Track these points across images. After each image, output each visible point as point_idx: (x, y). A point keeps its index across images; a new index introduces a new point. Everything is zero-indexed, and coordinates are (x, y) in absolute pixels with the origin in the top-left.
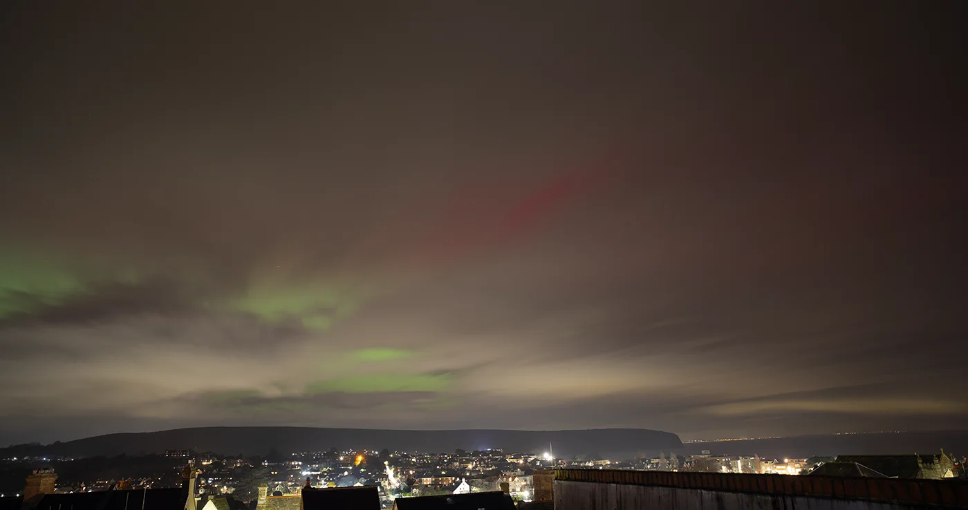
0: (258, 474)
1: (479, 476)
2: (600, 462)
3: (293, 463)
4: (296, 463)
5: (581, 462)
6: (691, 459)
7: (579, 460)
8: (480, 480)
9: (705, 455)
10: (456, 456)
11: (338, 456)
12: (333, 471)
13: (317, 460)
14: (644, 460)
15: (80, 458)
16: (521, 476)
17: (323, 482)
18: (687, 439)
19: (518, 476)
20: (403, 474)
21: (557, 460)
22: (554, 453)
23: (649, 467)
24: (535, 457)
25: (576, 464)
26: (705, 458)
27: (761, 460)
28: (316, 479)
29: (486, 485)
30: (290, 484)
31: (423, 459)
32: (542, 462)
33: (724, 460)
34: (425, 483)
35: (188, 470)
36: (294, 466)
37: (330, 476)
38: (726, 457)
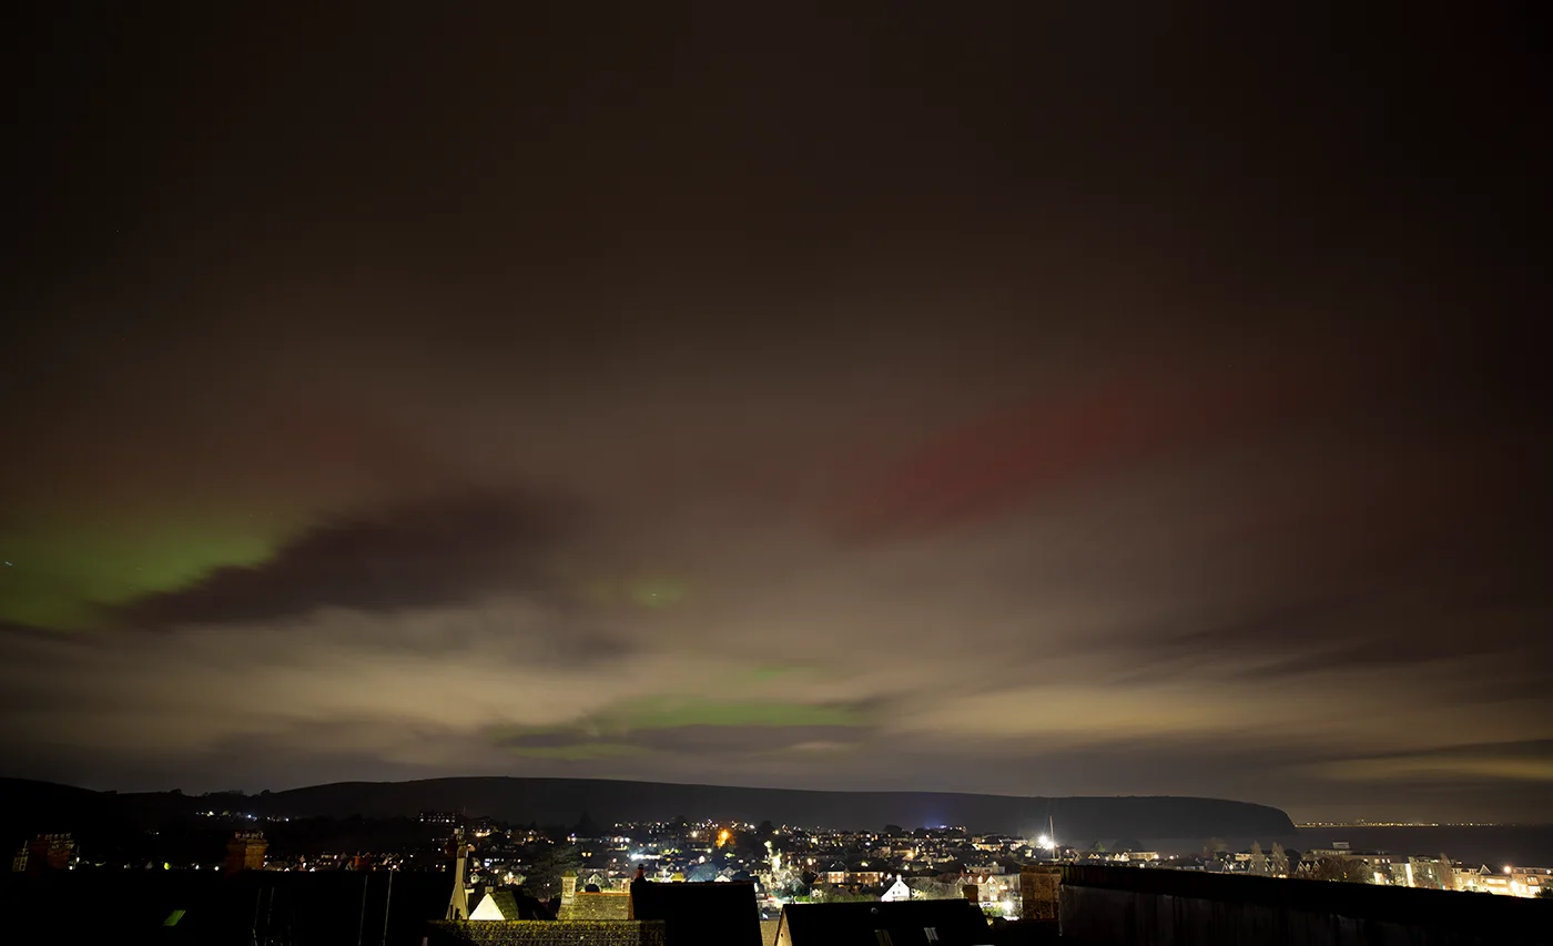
0: (561, 855)
1: (926, 873)
2: (1140, 855)
3: (616, 840)
4: (622, 840)
5: (1105, 854)
6: (1314, 856)
7: (1103, 850)
8: (928, 879)
9: (1340, 851)
10: (886, 836)
11: (689, 829)
12: (681, 855)
13: (655, 837)
14: (1222, 855)
15: (297, 818)
16: (1001, 874)
17: (664, 872)
18: (1302, 819)
19: (994, 874)
20: (796, 864)
21: (1063, 849)
22: (1058, 836)
23: (1231, 867)
24: (1025, 842)
25: (1098, 857)
26: (1339, 857)
27: (1455, 866)
28: (652, 867)
29: (937, 888)
30: (611, 873)
31: (830, 840)
32: (1035, 851)
33: (1377, 861)
34: (833, 881)
35: (453, 845)
36: (618, 845)
37: (677, 863)
38: (1380, 857)
